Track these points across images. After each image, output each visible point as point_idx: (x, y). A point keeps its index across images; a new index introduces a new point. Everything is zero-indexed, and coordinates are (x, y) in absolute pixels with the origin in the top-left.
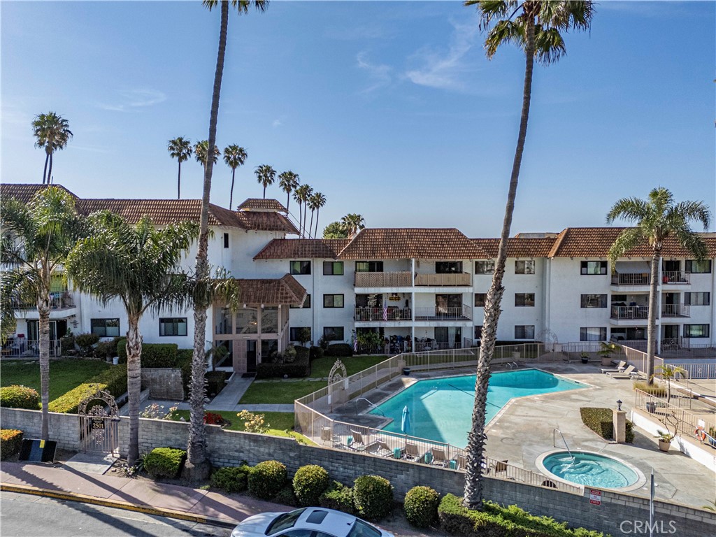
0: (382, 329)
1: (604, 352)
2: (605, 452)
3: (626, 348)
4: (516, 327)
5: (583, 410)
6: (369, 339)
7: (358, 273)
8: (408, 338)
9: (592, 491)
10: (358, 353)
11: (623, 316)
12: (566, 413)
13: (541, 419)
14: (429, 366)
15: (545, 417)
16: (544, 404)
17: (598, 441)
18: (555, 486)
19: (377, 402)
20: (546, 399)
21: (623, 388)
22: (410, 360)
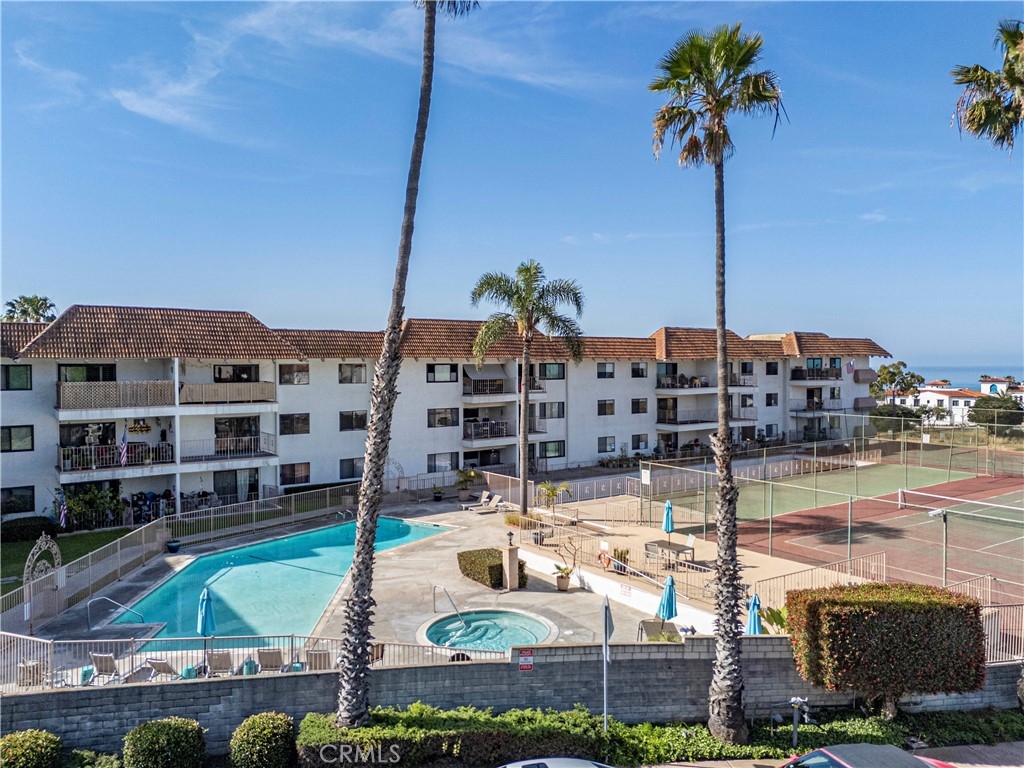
0: (115, 484)
1: (462, 482)
2: (499, 604)
3: (488, 475)
4: (342, 461)
5: (461, 556)
6: (90, 503)
7: (65, 384)
8: (168, 495)
9: (519, 651)
10: (68, 529)
11: (479, 436)
12: (435, 565)
13: (404, 580)
14: (212, 534)
15: (410, 576)
16: (403, 560)
17: (484, 594)
18: (468, 659)
19: (126, 602)
20: (404, 553)
21: (492, 525)
22: (177, 529)
